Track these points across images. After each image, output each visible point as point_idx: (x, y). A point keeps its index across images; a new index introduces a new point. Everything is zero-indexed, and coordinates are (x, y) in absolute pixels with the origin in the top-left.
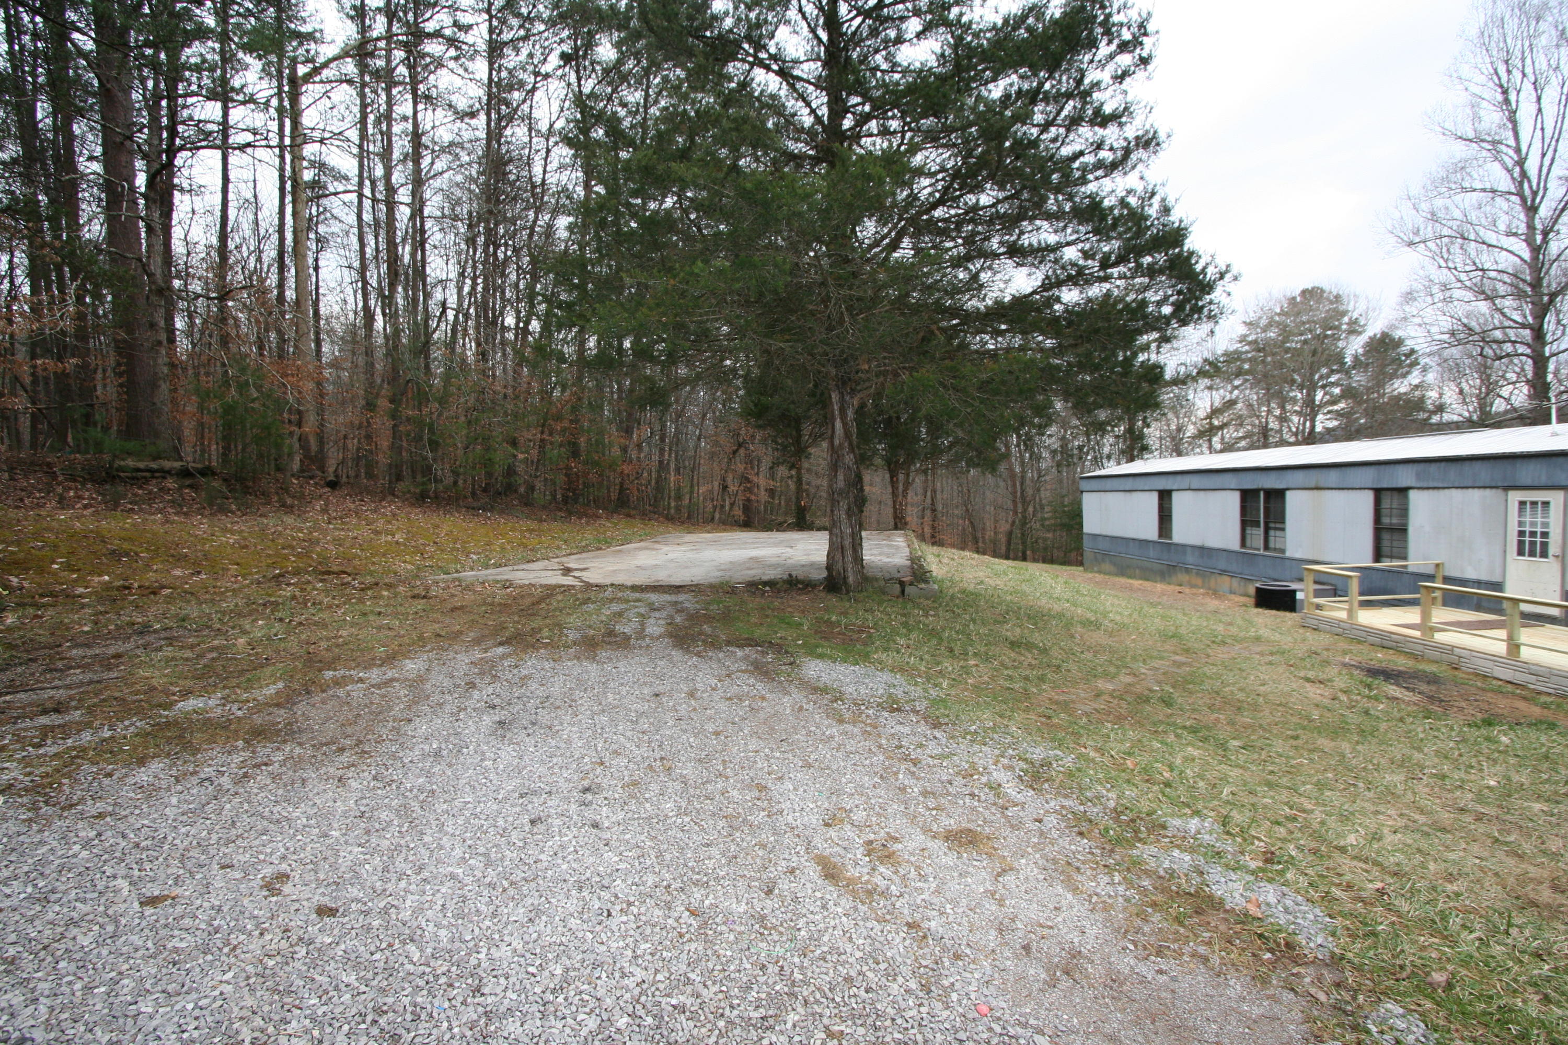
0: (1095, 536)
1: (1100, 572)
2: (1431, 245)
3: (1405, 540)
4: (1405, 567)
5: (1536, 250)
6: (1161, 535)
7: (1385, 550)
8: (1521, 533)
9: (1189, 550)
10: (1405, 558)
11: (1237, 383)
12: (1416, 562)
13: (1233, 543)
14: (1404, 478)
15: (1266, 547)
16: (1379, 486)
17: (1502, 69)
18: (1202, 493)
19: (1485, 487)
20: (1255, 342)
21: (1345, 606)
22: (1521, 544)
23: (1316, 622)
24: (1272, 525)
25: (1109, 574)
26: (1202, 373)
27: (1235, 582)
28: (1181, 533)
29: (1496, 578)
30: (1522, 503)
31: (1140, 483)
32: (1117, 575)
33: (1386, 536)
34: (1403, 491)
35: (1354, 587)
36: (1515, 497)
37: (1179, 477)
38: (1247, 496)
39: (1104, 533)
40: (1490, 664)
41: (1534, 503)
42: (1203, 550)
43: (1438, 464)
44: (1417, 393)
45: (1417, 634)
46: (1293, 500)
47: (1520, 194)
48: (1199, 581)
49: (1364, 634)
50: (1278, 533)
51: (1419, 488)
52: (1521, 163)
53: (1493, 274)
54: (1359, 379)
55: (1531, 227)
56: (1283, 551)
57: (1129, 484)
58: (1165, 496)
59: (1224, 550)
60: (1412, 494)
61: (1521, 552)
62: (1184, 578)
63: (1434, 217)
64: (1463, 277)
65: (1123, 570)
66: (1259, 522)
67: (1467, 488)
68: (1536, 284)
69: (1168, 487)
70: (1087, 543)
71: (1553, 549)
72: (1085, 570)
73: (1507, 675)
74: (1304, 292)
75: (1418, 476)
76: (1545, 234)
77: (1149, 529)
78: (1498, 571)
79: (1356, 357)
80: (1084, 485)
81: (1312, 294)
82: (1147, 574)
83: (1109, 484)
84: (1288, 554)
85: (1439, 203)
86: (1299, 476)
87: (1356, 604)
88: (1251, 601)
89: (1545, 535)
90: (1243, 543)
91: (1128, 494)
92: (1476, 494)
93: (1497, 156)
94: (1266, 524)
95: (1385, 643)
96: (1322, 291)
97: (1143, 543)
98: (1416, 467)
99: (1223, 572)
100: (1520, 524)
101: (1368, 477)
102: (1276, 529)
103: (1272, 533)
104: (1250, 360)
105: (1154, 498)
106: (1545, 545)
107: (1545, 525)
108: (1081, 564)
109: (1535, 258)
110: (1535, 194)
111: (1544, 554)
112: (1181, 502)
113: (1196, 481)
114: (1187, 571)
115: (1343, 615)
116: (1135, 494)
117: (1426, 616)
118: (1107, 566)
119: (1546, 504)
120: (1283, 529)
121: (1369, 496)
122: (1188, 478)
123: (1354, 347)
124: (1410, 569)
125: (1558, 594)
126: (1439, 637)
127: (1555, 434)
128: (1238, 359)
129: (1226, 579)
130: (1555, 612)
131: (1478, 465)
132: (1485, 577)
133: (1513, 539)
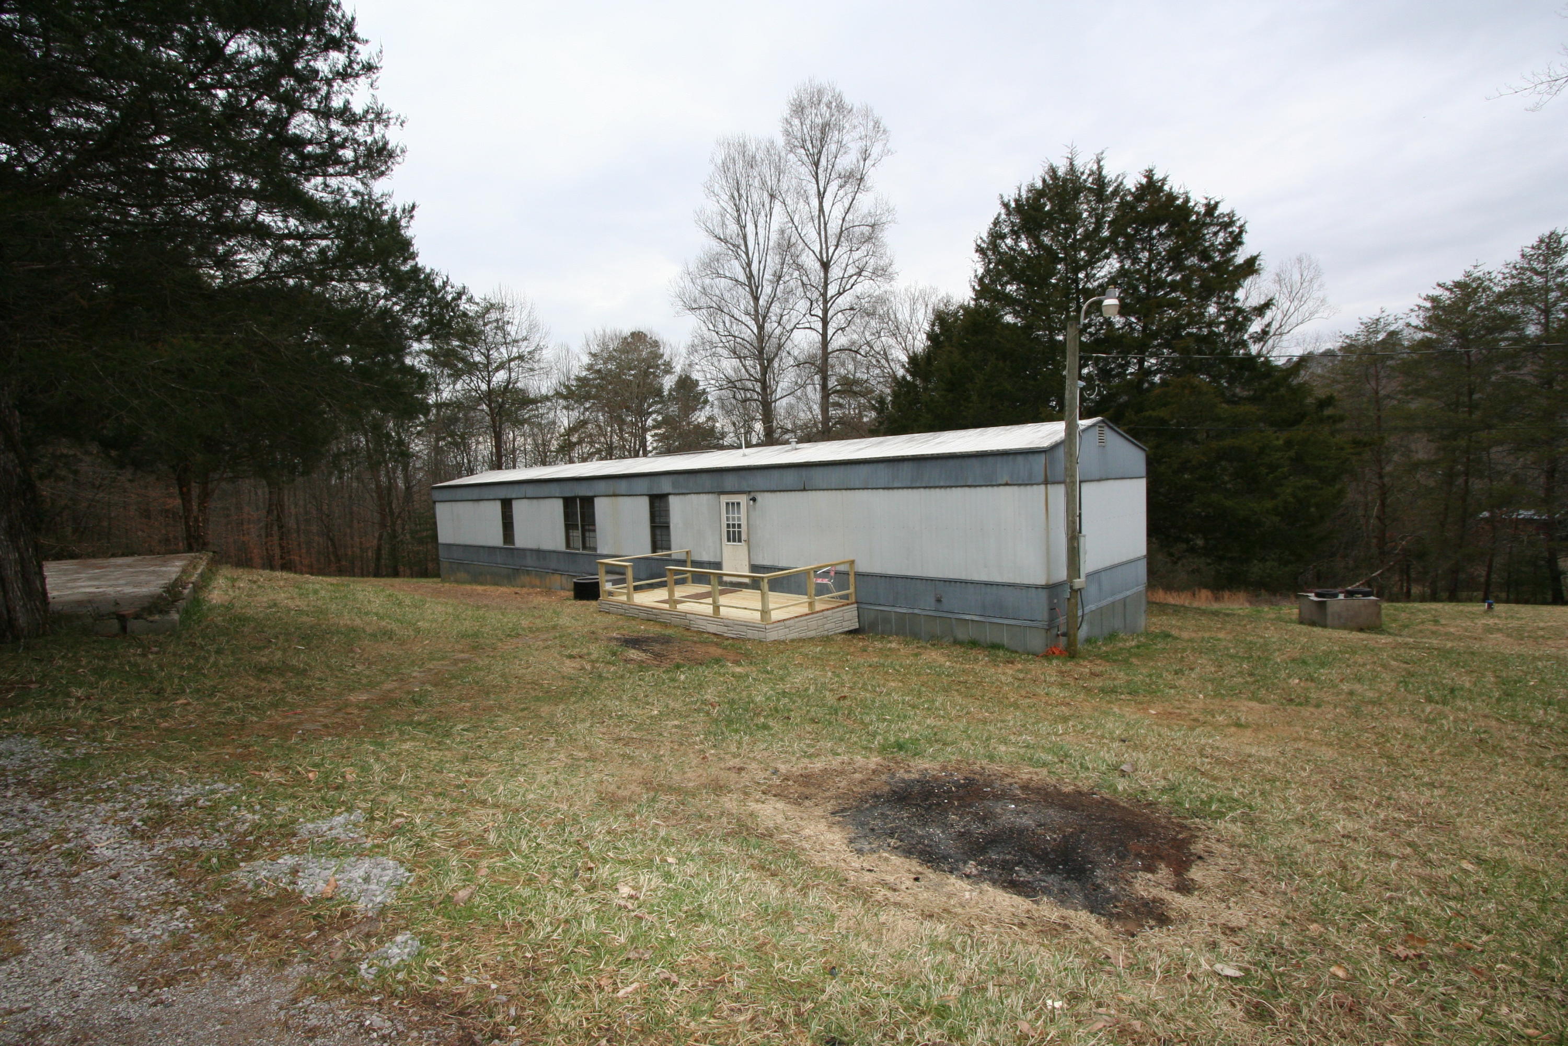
0: (449, 546)
1: (457, 581)
2: (704, 311)
3: (669, 535)
4: (670, 555)
5: (761, 328)
6: (505, 542)
7: (659, 543)
8: (728, 526)
9: (528, 553)
10: (669, 549)
11: (587, 405)
12: (676, 552)
13: (560, 545)
14: (665, 486)
15: (584, 547)
16: (651, 493)
17: (736, 195)
18: (535, 501)
19: (708, 492)
20: (599, 371)
21: (625, 591)
22: (728, 533)
23: (608, 607)
24: (587, 527)
25: (464, 582)
26: (558, 394)
27: (564, 579)
28: (522, 540)
29: (718, 560)
30: (727, 504)
31: (486, 493)
32: (470, 583)
33: (658, 532)
34: (664, 497)
35: (630, 574)
36: (724, 499)
37: (516, 487)
38: (569, 502)
39: (458, 542)
40: (704, 623)
41: (733, 504)
42: (539, 553)
43: (683, 475)
44: (710, 423)
45: (666, 606)
46: (601, 505)
47: (750, 286)
48: (537, 582)
49: (637, 612)
50: (592, 534)
51: (674, 494)
52: (749, 264)
53: (738, 340)
54: (673, 409)
55: (756, 311)
56: (595, 549)
57: (476, 493)
58: (507, 505)
59: (554, 552)
60: (672, 499)
61: (729, 540)
62: (525, 579)
63: (704, 292)
64: (724, 339)
65: (477, 578)
66: (577, 525)
67: (699, 493)
68: (761, 351)
69: (509, 496)
70: (442, 553)
71: (744, 537)
72: (443, 581)
73: (712, 628)
74: (633, 334)
75: (674, 485)
76: (764, 318)
77: (495, 538)
78: (718, 555)
79: (670, 390)
80: (436, 495)
81: (638, 337)
82: (497, 579)
83: (459, 494)
84: (599, 552)
85: (707, 281)
86: (602, 486)
87: (632, 589)
88: (572, 593)
89: (739, 526)
90: (568, 545)
91: (476, 504)
92: (704, 497)
93: (738, 257)
94: (583, 526)
95: (650, 617)
96: (646, 336)
97: (492, 549)
98: (672, 477)
99: (555, 571)
100: (728, 519)
101: (643, 486)
102: (589, 531)
103: (587, 534)
104: (596, 387)
105: (498, 506)
106: (740, 534)
107: (739, 519)
108: (438, 575)
109: (759, 333)
110: (757, 288)
111: (740, 541)
112: (520, 509)
113: (530, 490)
114: (528, 573)
115: (624, 598)
116: (482, 503)
117: (671, 593)
118: (462, 575)
119: (738, 504)
120: (594, 531)
121: (646, 501)
122: (524, 488)
123: (668, 383)
124: (674, 557)
125: (747, 568)
126: (680, 607)
127: (744, 455)
128: (588, 385)
129: (557, 577)
130: (746, 580)
131: (704, 477)
132: (712, 560)
133: (725, 530)
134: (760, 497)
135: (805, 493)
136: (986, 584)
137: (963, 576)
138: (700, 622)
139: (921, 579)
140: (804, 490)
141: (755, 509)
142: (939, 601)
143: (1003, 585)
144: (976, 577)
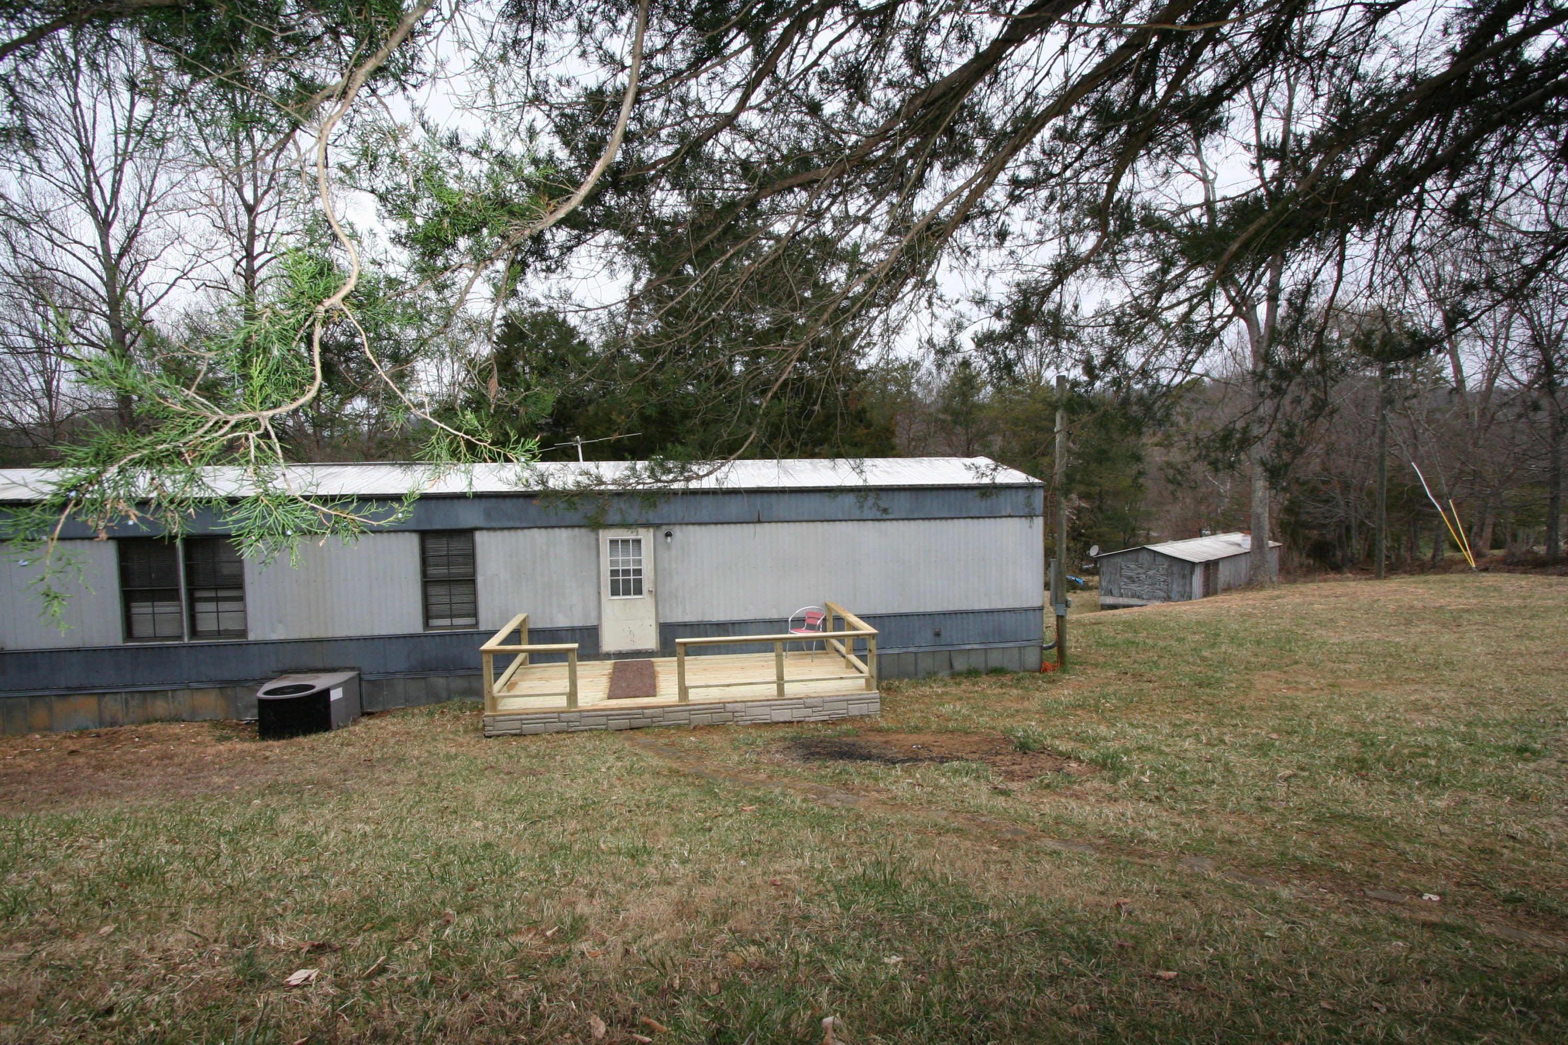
3: (471, 593)
4: (476, 626)
7: (439, 608)
8: (614, 573)
10: (472, 612)
12: (495, 620)
14: (466, 517)
15: (194, 633)
16: (428, 527)
19: (573, 527)
22: (615, 584)
23: (517, 724)
24: (199, 594)
27: (113, 703)
29: (592, 622)
30: (612, 542)
33: (440, 591)
34: (468, 533)
36: (606, 536)
38: (131, 550)
40: (767, 710)
41: (625, 542)
43: (514, 501)
49: (604, 720)
50: (223, 605)
51: (488, 529)
56: (241, 633)
59: (78, 650)
60: (479, 536)
61: (615, 592)
66: (177, 591)
67: (553, 527)
71: (646, 586)
75: (488, 515)
78: (593, 612)
84: (252, 637)
89: (638, 572)
90: (130, 632)
92: (564, 534)
94: (190, 592)
95: (635, 723)
98: (485, 503)
100: (613, 563)
102: (219, 600)
103: (208, 606)
106: (639, 583)
107: (640, 562)
111: (639, 591)
115: (560, 703)
119: (639, 541)
120: (238, 598)
121: (412, 543)
124: (484, 628)
125: (652, 629)
126: (694, 697)
129: (86, 702)
132: (578, 623)
133: (606, 579)
134: (677, 531)
135: (758, 526)
136: (987, 612)
137: (964, 607)
138: (756, 711)
139: (918, 615)
140: (759, 521)
141: (669, 546)
142: (937, 634)
143: (1004, 611)
144: (976, 607)
